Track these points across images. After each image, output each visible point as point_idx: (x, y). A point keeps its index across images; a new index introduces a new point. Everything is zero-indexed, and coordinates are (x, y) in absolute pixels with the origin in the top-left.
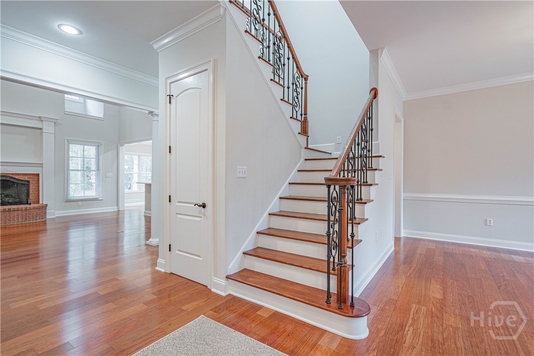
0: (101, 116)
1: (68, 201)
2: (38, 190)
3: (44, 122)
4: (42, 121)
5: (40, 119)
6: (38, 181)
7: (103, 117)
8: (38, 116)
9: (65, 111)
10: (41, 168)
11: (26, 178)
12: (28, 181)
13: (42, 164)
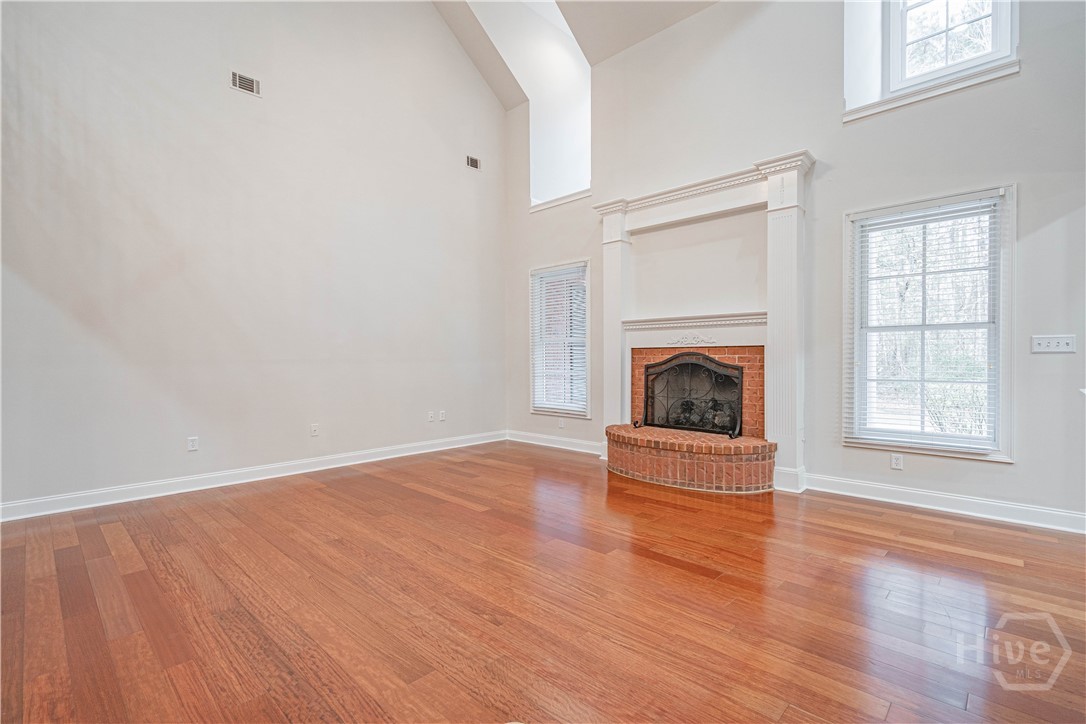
1: (853, 444)
2: (763, 399)
6: (763, 367)
10: (764, 327)
11: (735, 360)
12: (740, 369)
13: (766, 314)
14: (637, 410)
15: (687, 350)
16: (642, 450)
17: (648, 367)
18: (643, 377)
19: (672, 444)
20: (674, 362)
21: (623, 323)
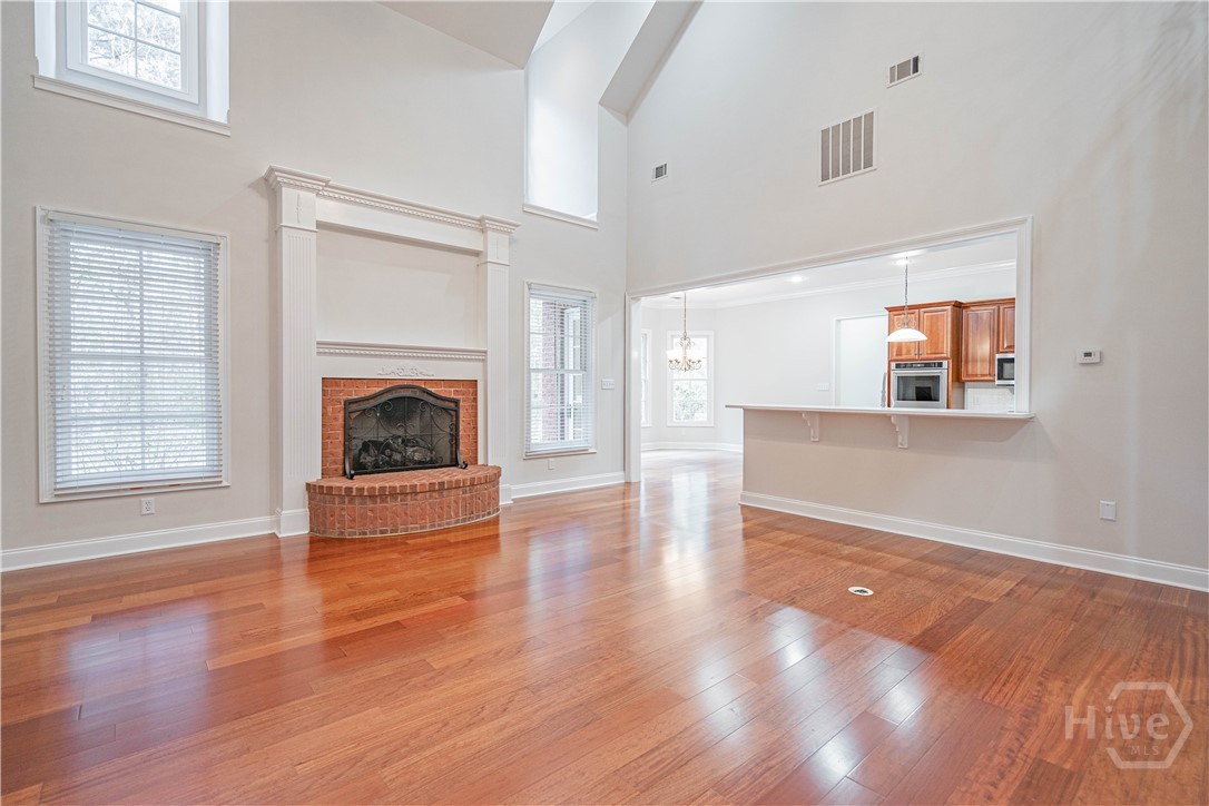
0: (592, 216)
1: (531, 457)
2: (476, 428)
3: (490, 233)
4: (483, 231)
5: (481, 225)
6: (475, 400)
7: (595, 220)
8: (478, 216)
9: (523, 205)
10: (481, 364)
11: (450, 393)
12: (456, 402)
13: (485, 352)
14: (331, 458)
15: (401, 383)
16: (419, 497)
17: (348, 403)
18: (341, 415)
19: (458, 481)
20: (390, 396)
21: (318, 343)
